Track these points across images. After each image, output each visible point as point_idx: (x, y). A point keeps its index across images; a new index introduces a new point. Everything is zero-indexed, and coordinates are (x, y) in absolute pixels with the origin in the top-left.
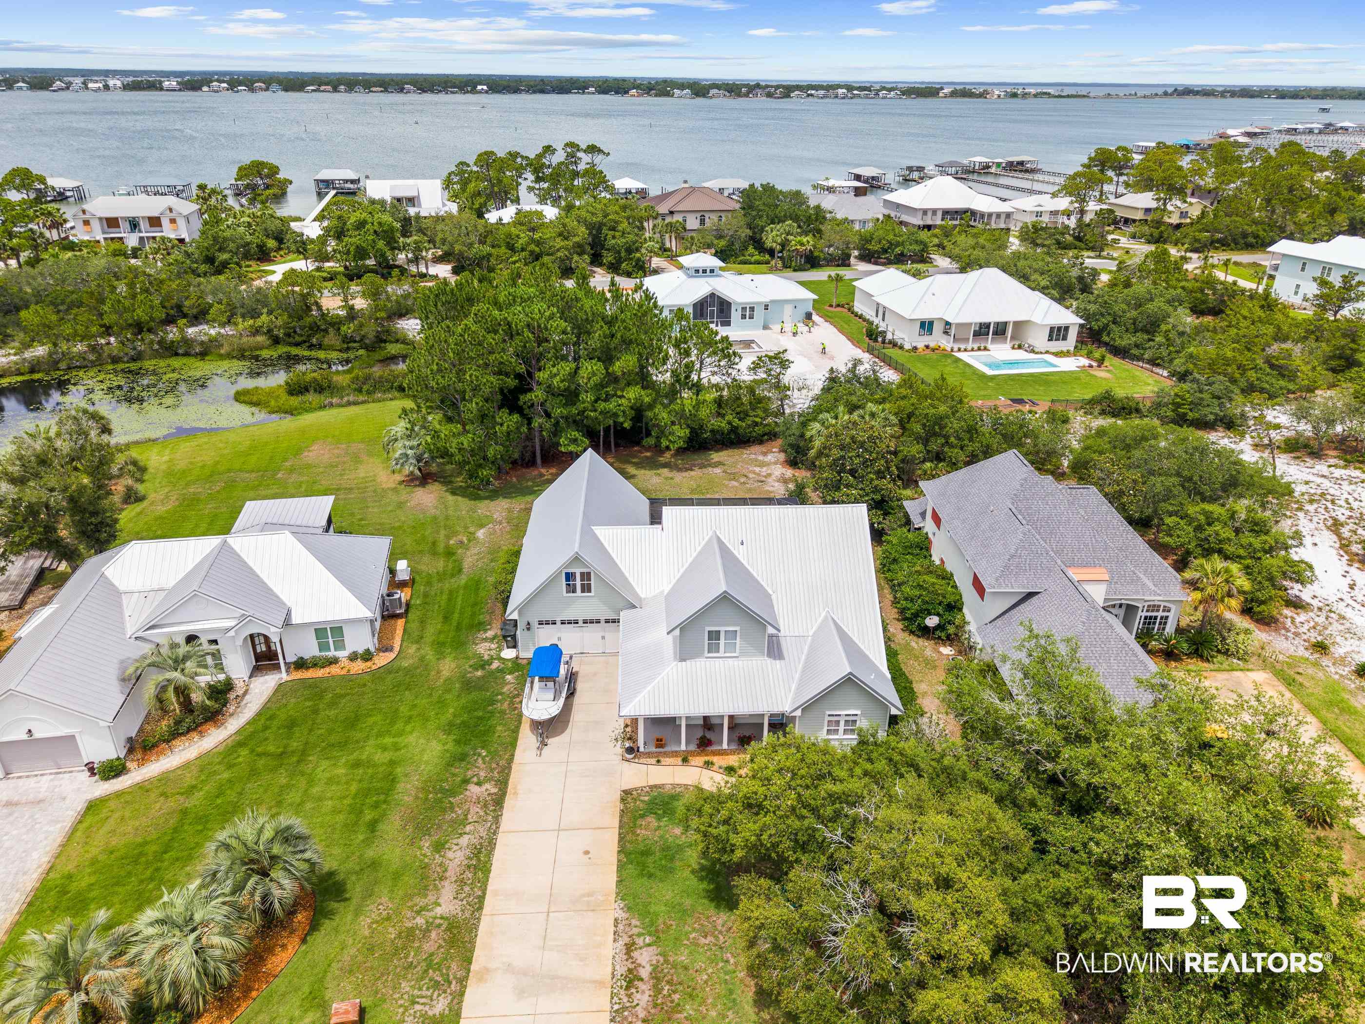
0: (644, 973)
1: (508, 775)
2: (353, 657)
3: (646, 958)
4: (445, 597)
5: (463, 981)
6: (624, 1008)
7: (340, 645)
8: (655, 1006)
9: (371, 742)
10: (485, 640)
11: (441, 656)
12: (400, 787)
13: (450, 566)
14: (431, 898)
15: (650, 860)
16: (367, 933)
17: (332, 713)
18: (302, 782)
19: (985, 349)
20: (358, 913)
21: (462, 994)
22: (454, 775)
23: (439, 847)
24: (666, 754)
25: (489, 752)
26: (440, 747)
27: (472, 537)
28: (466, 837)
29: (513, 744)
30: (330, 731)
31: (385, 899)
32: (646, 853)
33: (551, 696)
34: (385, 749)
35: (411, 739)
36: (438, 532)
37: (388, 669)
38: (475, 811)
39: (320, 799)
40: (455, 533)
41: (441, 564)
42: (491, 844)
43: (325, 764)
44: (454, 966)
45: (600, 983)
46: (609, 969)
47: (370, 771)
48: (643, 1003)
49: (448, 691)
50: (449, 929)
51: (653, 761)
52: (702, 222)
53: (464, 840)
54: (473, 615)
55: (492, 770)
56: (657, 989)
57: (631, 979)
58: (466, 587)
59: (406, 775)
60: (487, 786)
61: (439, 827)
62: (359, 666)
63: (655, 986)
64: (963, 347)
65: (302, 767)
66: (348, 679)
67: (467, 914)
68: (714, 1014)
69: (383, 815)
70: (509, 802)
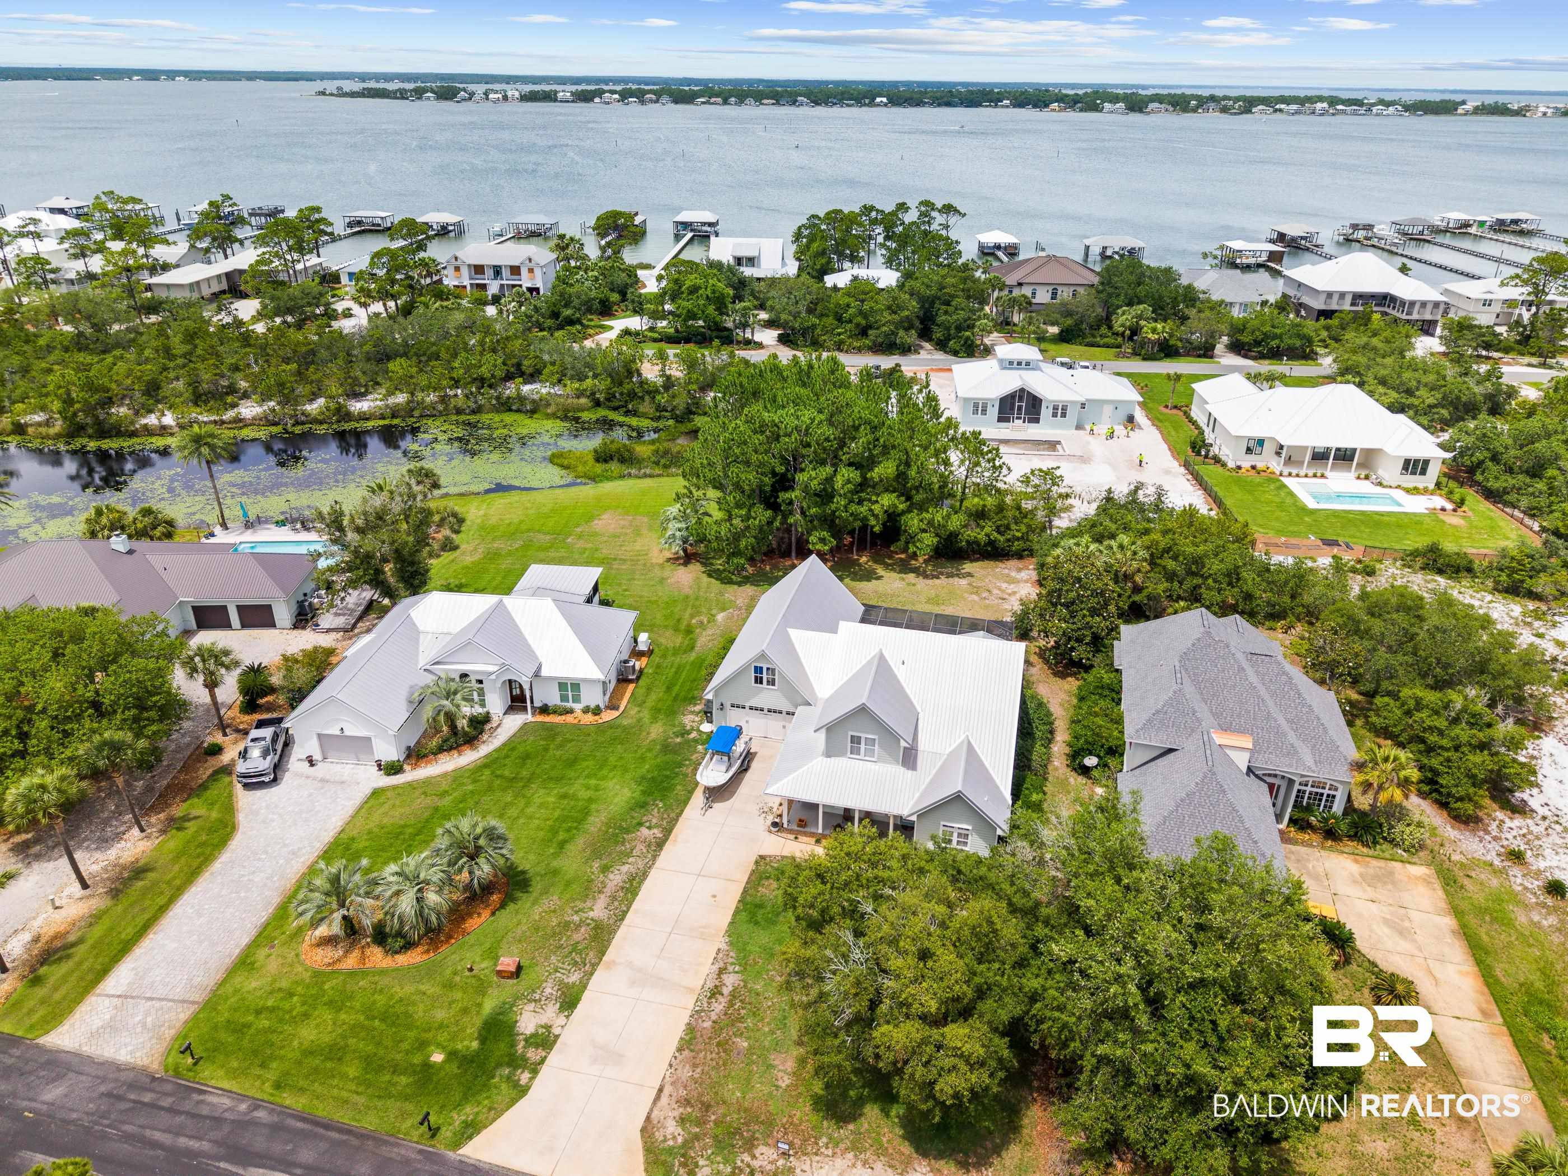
0: (725, 991)
1: (674, 825)
2: (586, 710)
3: (731, 980)
4: (673, 670)
5: (594, 966)
6: (703, 1011)
7: (577, 699)
8: (725, 1014)
9: (581, 781)
10: (692, 713)
11: (654, 719)
12: (591, 819)
13: (686, 642)
14: (589, 904)
15: (762, 911)
16: (537, 918)
17: (558, 753)
18: (522, 803)
19: (1323, 476)
20: (535, 903)
21: (592, 974)
22: (633, 818)
23: (605, 869)
24: (805, 834)
25: (665, 805)
26: (629, 794)
27: (712, 618)
28: (627, 866)
29: (686, 802)
30: (553, 768)
31: (556, 897)
32: (760, 906)
33: (724, 768)
34: (588, 788)
35: (610, 784)
36: (685, 610)
37: (610, 725)
38: (641, 847)
39: (531, 818)
40: (699, 613)
41: (679, 640)
42: (645, 875)
43: (542, 792)
44: (591, 954)
45: (691, 990)
46: (702, 982)
47: (572, 803)
48: (717, 1011)
49: (650, 750)
50: (596, 928)
51: (792, 837)
52: (1054, 295)
53: (625, 868)
54: (690, 690)
55: (663, 819)
56: (731, 1004)
57: (715, 992)
58: (693, 662)
59: (598, 811)
60: (655, 831)
61: (610, 854)
62: (589, 718)
63: (730, 1001)
64: (1294, 472)
65: (526, 792)
66: (578, 727)
67: (611, 921)
68: (767, 1029)
69: (572, 838)
70: (668, 846)
